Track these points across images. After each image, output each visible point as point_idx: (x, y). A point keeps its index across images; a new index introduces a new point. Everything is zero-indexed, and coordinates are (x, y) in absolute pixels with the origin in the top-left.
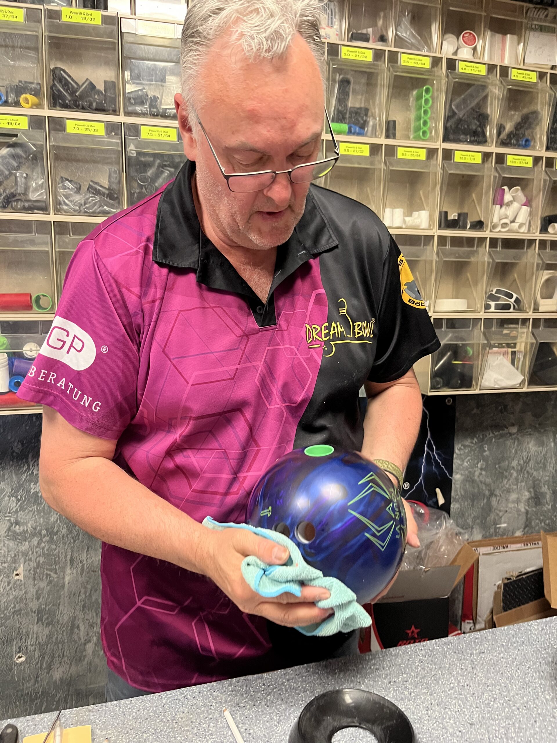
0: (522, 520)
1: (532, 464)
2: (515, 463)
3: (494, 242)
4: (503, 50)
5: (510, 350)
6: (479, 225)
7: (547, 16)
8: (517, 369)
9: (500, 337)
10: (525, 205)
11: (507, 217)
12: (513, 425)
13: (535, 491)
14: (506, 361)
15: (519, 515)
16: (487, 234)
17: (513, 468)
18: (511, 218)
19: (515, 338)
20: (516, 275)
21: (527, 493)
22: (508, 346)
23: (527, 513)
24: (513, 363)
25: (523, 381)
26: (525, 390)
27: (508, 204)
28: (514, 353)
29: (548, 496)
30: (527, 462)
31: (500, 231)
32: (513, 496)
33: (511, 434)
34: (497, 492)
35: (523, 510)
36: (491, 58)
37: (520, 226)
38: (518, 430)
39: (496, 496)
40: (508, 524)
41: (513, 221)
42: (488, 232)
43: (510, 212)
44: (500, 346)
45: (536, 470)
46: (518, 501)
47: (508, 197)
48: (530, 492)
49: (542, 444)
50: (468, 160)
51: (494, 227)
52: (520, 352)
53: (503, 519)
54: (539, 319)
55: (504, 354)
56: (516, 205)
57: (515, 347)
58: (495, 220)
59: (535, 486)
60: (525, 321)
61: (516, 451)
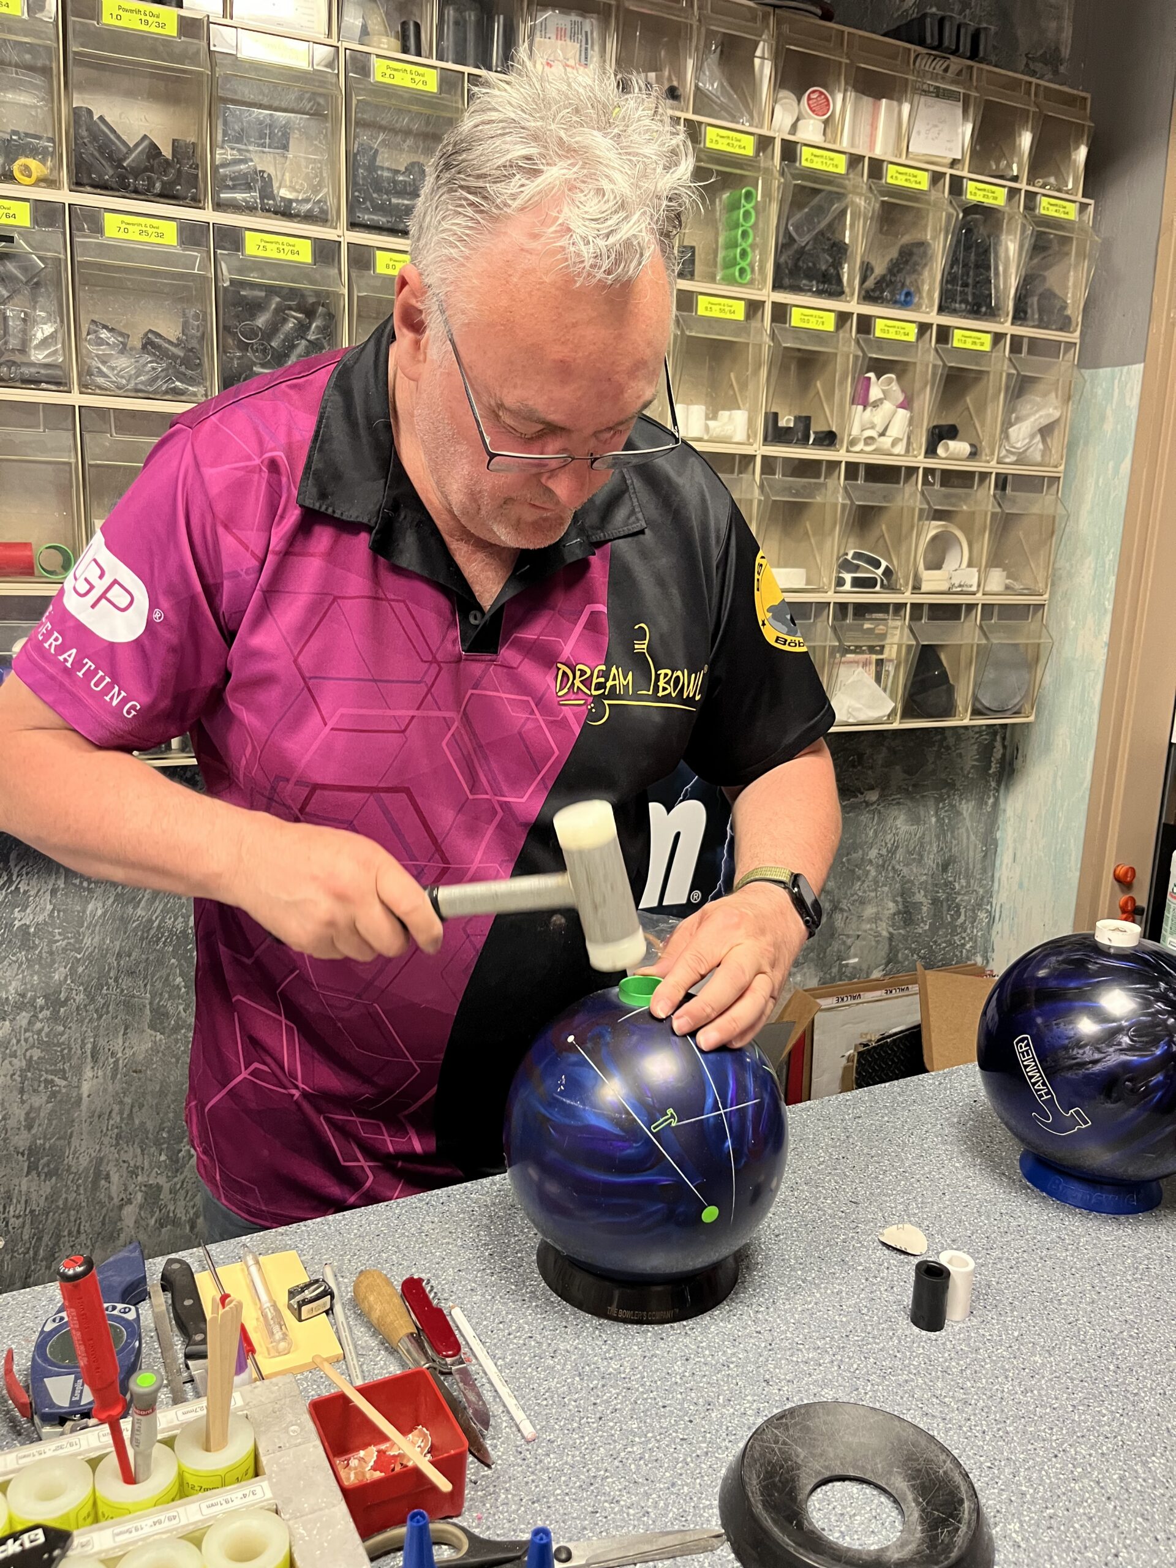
0: (883, 952)
1: (900, 854)
2: (873, 854)
3: (852, 469)
4: (874, 126)
5: (874, 657)
6: (829, 439)
7: (946, 70)
8: (885, 690)
9: (858, 634)
10: (902, 406)
11: (873, 427)
12: (872, 788)
13: (905, 902)
14: (867, 676)
15: (878, 942)
16: (840, 455)
17: (870, 861)
18: (880, 429)
19: (883, 636)
20: (884, 527)
21: (891, 905)
22: (872, 650)
23: (891, 938)
24: (878, 679)
25: (893, 712)
26: (896, 725)
27: (876, 405)
28: (880, 663)
29: (925, 909)
30: (892, 852)
31: (862, 451)
32: (870, 911)
33: (868, 804)
34: (844, 905)
35: (885, 933)
36: (853, 145)
37: (894, 443)
38: (881, 796)
39: (842, 910)
40: (861, 958)
41: (882, 434)
42: (843, 451)
43: (878, 417)
44: (858, 650)
45: (907, 865)
46: (876, 919)
47: (875, 393)
48: (896, 902)
49: (916, 820)
50: (813, 325)
51: (853, 442)
52: (891, 661)
53: (852, 950)
54: (921, 605)
55: (865, 664)
56: (887, 406)
57: (881, 652)
58: (855, 431)
59: (905, 893)
60: (899, 607)
61: (876, 832)
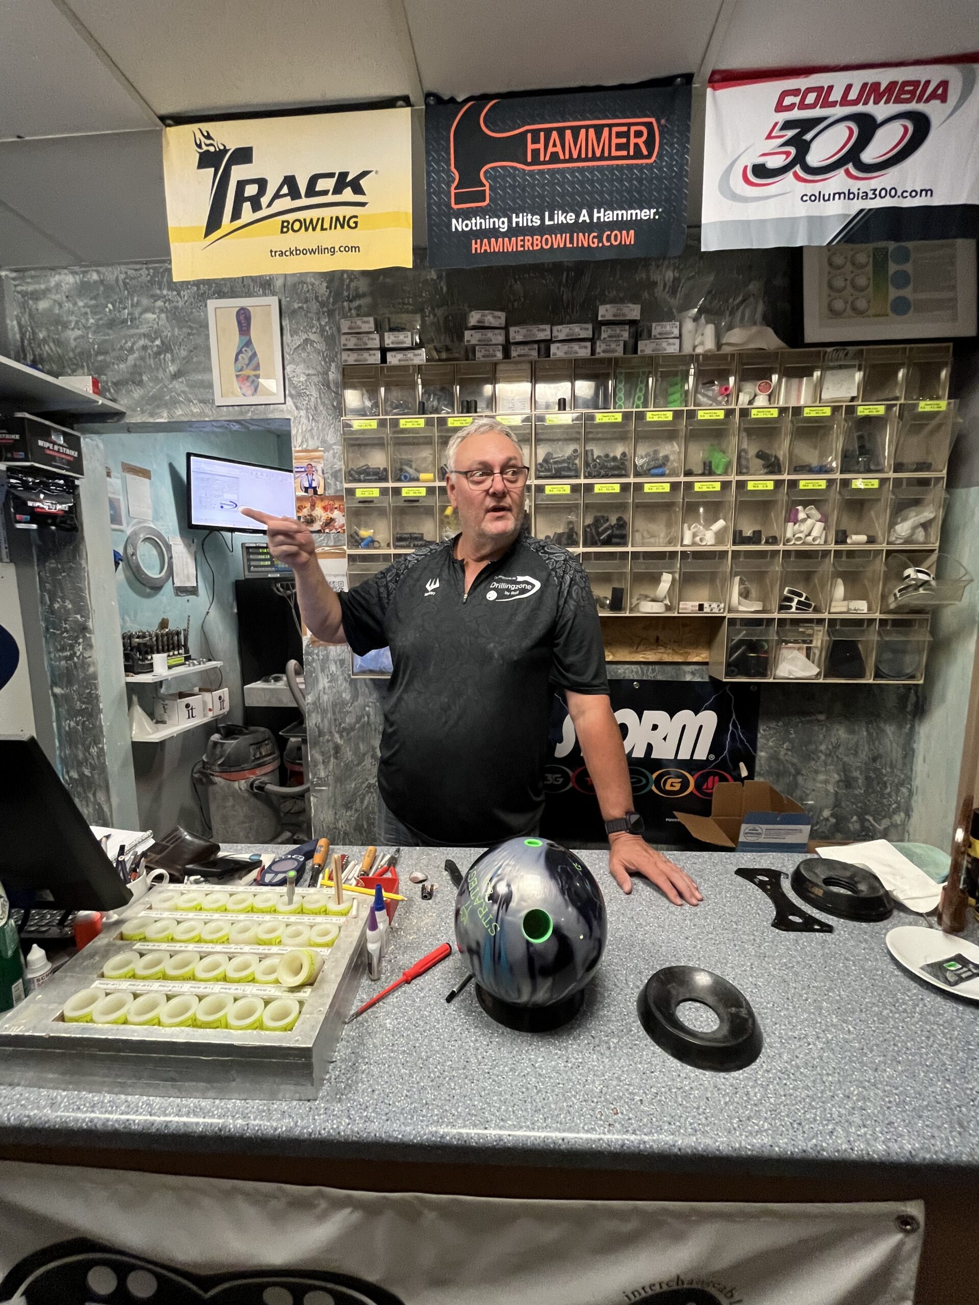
0: (831, 800)
1: (841, 749)
2: (823, 747)
3: (787, 553)
4: (799, 391)
5: (805, 645)
6: (773, 540)
7: (846, 355)
8: (813, 662)
9: (795, 634)
10: (820, 521)
11: (801, 532)
12: (821, 713)
13: (845, 775)
15: (827, 795)
16: (781, 547)
17: (821, 751)
18: (806, 532)
20: (816, 581)
21: (836, 776)
22: (804, 642)
23: (836, 793)
24: (808, 657)
25: (819, 674)
26: (821, 681)
27: (804, 520)
28: (808, 649)
29: (860, 781)
30: (837, 747)
31: (794, 544)
32: (821, 777)
33: (818, 721)
34: (804, 772)
35: (832, 791)
36: (786, 401)
37: (814, 540)
38: (827, 718)
39: (802, 775)
40: (816, 801)
42: (781, 545)
43: (805, 527)
44: (796, 642)
45: (846, 755)
46: (826, 782)
47: (802, 515)
48: (839, 774)
49: (852, 732)
50: (761, 488)
51: (788, 540)
52: (817, 647)
53: (810, 797)
54: (835, 620)
55: (799, 649)
56: (809, 521)
57: (811, 642)
58: (789, 534)
59: (845, 769)
60: (820, 621)
61: (825, 737)
